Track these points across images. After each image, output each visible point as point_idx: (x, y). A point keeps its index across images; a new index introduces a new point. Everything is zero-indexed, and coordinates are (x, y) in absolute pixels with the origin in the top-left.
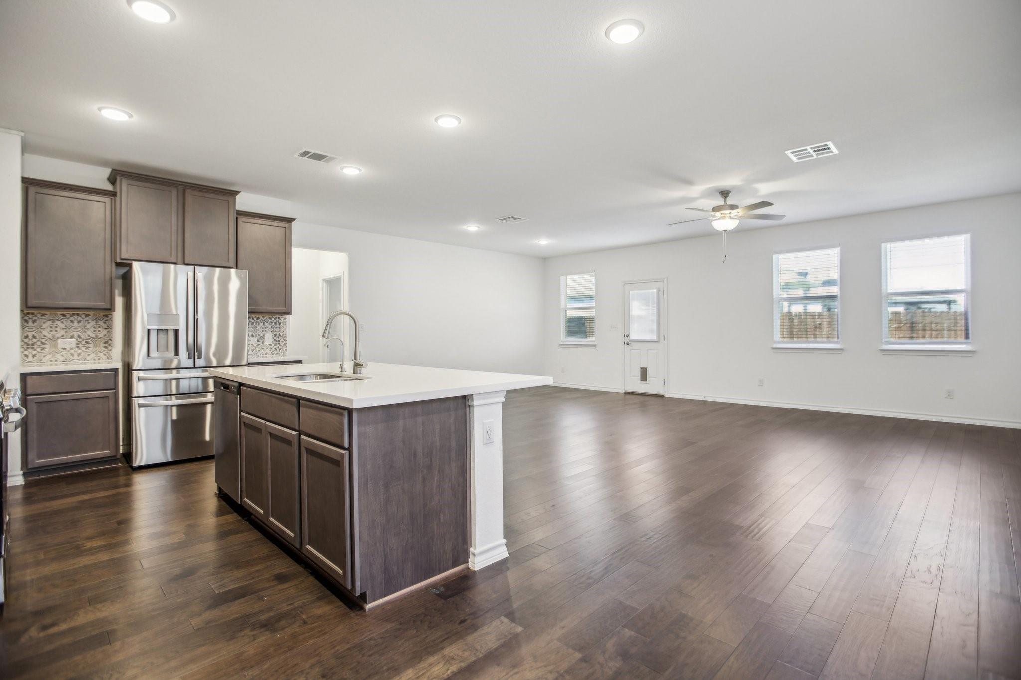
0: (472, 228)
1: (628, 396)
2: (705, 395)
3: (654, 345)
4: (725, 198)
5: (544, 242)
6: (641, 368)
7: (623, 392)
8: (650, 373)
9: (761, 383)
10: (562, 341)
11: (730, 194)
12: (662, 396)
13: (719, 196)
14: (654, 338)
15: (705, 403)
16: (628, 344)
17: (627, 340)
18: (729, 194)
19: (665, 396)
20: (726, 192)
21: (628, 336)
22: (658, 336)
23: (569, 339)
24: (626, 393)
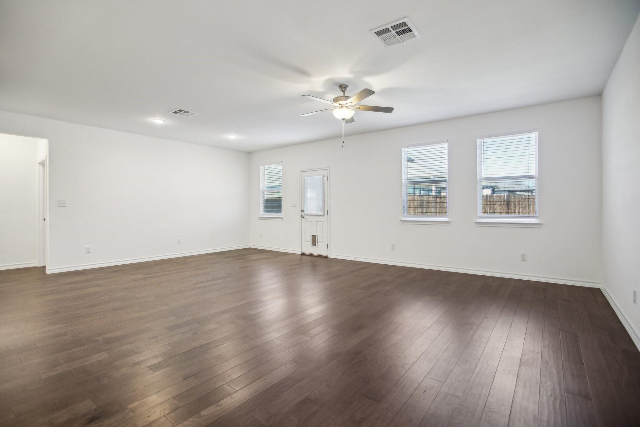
0: (158, 121)
1: (304, 257)
2: (355, 257)
3: (321, 218)
4: (344, 91)
5: (232, 137)
6: (312, 236)
7: (300, 253)
8: (319, 239)
9: (393, 248)
10: (260, 215)
11: (348, 88)
12: (326, 257)
13: (338, 89)
14: (321, 213)
15: (355, 263)
16: (303, 217)
17: (303, 214)
18: (346, 88)
19: (328, 257)
20: (344, 86)
21: (303, 211)
22: (324, 212)
23: (266, 214)
24: (303, 254)
